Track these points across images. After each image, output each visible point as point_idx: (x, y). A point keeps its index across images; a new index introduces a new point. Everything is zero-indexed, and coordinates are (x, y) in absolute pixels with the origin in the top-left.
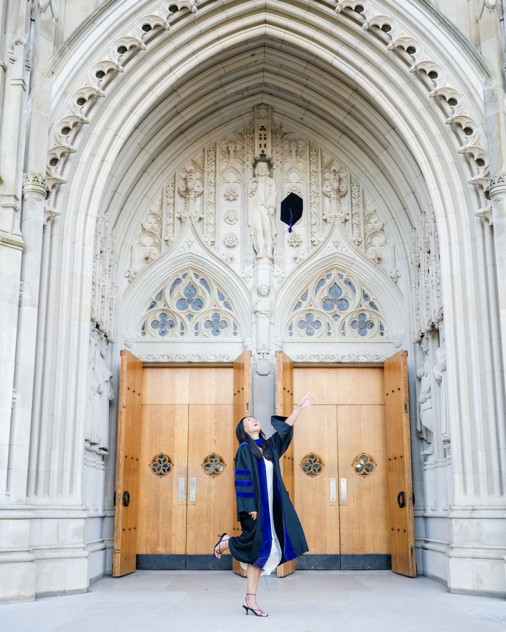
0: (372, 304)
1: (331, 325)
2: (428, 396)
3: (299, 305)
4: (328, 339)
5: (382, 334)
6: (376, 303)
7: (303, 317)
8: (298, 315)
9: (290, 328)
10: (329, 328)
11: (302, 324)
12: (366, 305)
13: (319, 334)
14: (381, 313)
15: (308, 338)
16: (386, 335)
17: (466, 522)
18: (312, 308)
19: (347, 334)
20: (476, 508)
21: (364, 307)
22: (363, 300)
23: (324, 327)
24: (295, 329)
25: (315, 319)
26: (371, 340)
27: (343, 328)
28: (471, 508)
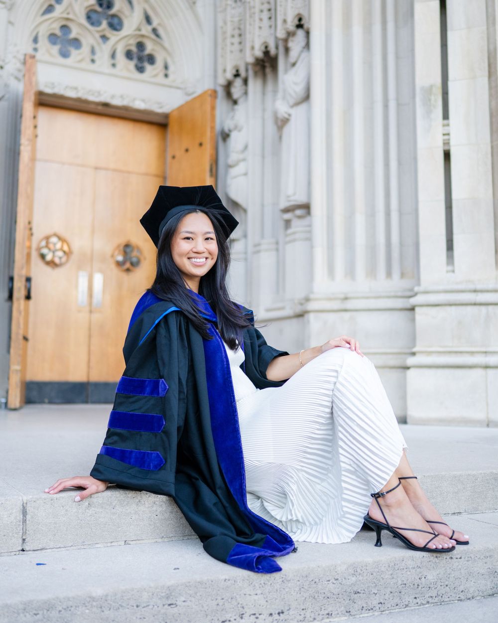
0: (154, 31)
1: (97, 49)
2: (241, 156)
3: (50, 9)
4: (92, 67)
5: (166, 76)
6: (161, 31)
7: (56, 28)
8: (49, 22)
9: (35, 40)
10: (93, 52)
11: (53, 38)
12: (146, 30)
13: (79, 58)
14: (166, 45)
15: (61, 60)
16: (171, 77)
17: (331, 317)
18: (71, 16)
19: (119, 66)
20: (349, 295)
21: (143, 32)
22: (144, 22)
23: (85, 49)
24: (44, 43)
25: (73, 35)
26: (153, 80)
27: (113, 56)
28: (342, 296)
